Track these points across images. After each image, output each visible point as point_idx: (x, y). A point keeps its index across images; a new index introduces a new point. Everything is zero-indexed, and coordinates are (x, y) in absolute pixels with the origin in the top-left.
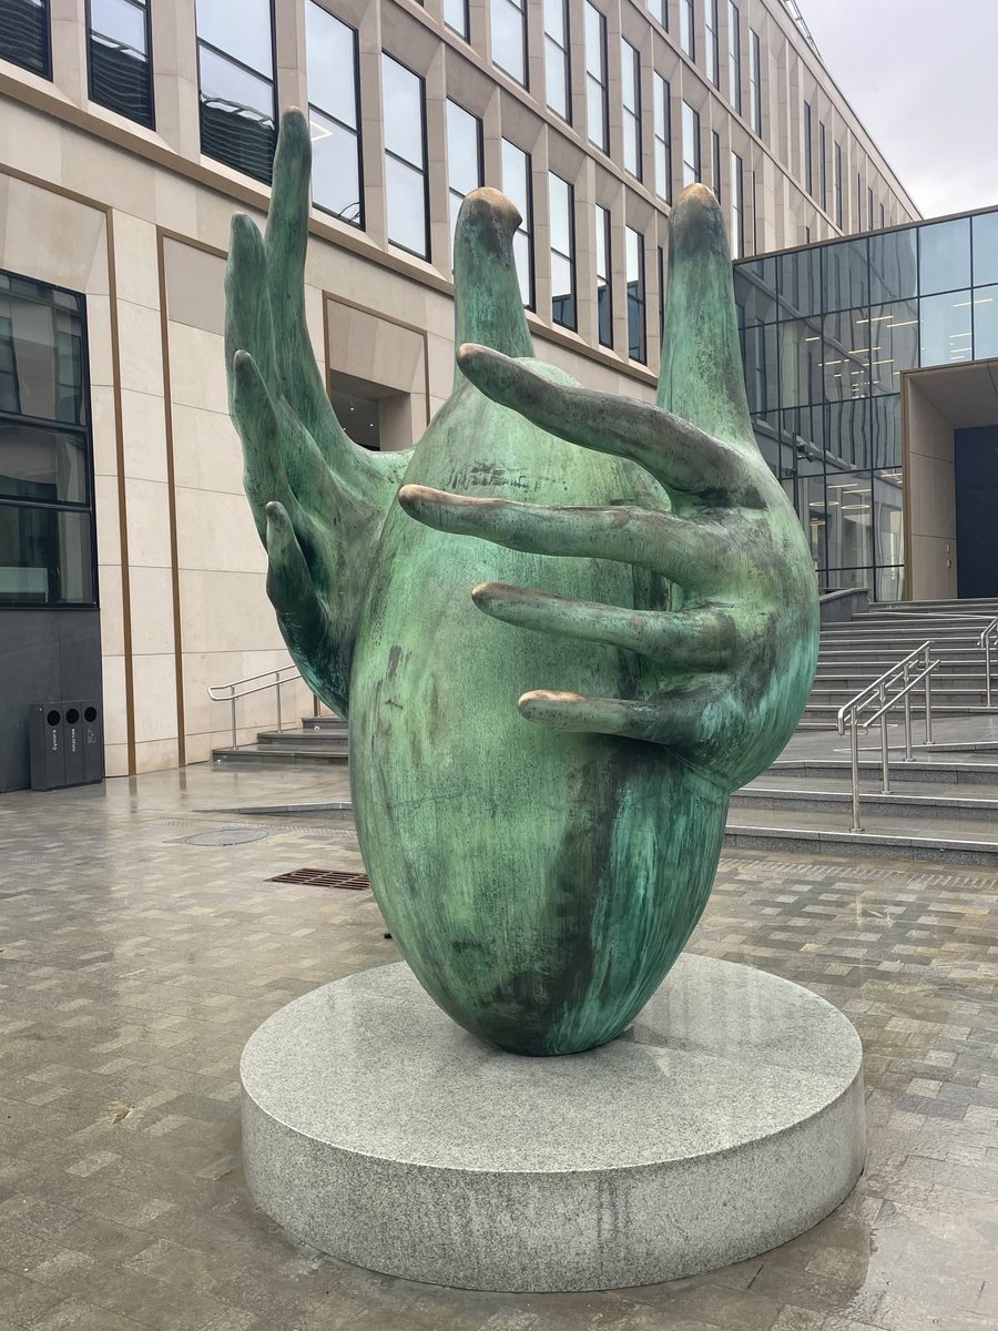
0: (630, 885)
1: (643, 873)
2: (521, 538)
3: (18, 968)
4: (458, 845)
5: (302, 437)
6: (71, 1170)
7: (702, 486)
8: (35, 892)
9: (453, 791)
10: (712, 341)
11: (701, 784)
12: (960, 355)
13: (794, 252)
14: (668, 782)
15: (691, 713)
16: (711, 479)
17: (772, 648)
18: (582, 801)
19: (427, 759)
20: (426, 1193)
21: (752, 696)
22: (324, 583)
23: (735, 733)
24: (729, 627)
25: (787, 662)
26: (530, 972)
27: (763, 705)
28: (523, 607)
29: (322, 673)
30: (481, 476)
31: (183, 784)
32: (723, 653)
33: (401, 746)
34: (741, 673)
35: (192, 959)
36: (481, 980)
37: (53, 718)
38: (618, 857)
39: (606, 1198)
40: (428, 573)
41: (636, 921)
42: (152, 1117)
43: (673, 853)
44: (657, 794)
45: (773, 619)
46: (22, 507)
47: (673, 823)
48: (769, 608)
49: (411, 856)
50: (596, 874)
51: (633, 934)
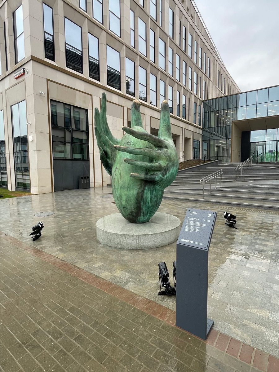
0: (146, 200)
1: (148, 199)
2: (131, 152)
3: (72, 212)
4: (123, 194)
5: (105, 137)
6: (75, 234)
7: (158, 145)
8: (77, 203)
9: (122, 187)
10: (166, 123)
11: (157, 187)
12: (244, 118)
13: (215, 99)
14: (152, 186)
15: (154, 177)
16: (159, 144)
17: (167, 168)
18: (140, 188)
19: (119, 182)
20: (115, 236)
21: (164, 175)
22: (109, 158)
23: (161, 180)
24: (160, 165)
25: (170, 170)
26: (133, 211)
27: (166, 176)
28: (131, 162)
29: (108, 170)
30: (128, 143)
31: (102, 189)
32: (159, 169)
33: (116, 180)
34: (162, 172)
35: (96, 212)
36: (127, 212)
37: (82, 178)
38: (144, 196)
39: (137, 238)
40: (121, 157)
41: (147, 205)
42: (87, 230)
43: (153, 196)
44: (150, 188)
45: (167, 164)
46: (74, 144)
47: (153, 192)
48: (167, 163)
49: (118, 195)
50: (141, 198)
51: (147, 207)
